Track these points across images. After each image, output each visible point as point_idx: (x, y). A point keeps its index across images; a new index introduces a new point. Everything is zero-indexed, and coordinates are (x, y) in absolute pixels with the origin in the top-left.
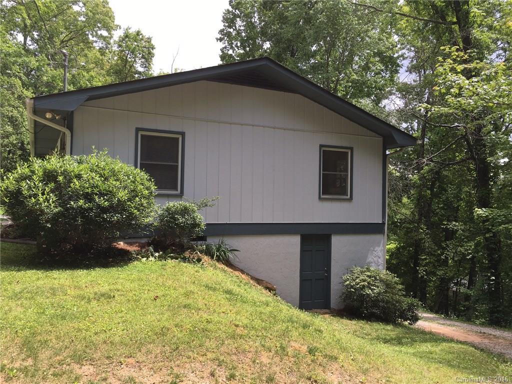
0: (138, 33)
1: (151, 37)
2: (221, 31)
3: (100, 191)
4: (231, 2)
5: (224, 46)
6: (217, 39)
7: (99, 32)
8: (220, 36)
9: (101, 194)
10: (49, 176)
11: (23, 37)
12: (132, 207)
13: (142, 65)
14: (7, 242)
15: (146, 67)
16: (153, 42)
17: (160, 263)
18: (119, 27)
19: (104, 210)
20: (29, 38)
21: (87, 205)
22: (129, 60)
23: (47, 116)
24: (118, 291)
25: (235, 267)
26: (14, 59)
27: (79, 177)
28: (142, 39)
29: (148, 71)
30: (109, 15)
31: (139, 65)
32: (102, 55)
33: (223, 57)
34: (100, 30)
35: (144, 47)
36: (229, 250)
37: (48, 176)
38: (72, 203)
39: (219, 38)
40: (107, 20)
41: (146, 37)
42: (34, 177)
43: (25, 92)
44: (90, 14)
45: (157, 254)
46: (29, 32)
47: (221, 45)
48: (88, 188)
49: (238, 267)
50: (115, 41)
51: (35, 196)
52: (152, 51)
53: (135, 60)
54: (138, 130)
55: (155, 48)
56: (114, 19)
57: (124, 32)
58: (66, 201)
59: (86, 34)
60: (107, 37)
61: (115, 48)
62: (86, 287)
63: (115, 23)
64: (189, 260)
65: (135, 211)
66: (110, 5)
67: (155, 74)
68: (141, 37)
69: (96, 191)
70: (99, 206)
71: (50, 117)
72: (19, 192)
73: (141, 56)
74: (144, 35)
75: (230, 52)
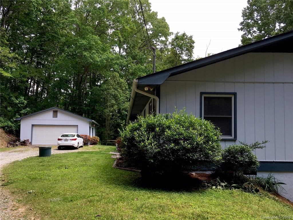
0: (184, 35)
1: (192, 35)
2: (242, 23)
3: (184, 138)
4: (249, 1)
5: (244, 33)
6: (239, 29)
7: (160, 39)
8: (241, 26)
9: (185, 140)
10: (151, 128)
11: (119, 49)
12: (207, 149)
13: (186, 55)
14: (122, 169)
15: (189, 56)
16: (193, 39)
17: (227, 191)
18: (172, 34)
19: (188, 151)
20: (122, 49)
21: (176, 147)
22: (178, 53)
23: (146, 90)
24: (208, 213)
25: (281, 197)
26: (115, 62)
27: (169, 127)
28: (186, 38)
29: (190, 58)
30: (166, 27)
31: (184, 55)
32: (161, 52)
33: (243, 41)
34: (160, 37)
35: (188, 43)
36: (277, 182)
37: (149, 128)
38: (166, 146)
39: (240, 28)
40: (165, 30)
41: (189, 36)
42: (142, 128)
43: (121, 80)
44: (156, 29)
45: (223, 184)
46: (122, 45)
47: (242, 33)
48: (175, 135)
49: (284, 197)
50: (170, 42)
51: (143, 141)
52: (192, 45)
53: (182, 52)
54: (202, 94)
55: (195, 42)
56: (169, 29)
57: (175, 36)
58: (162, 144)
59: (152, 41)
60: (165, 41)
61: (170, 47)
62: (183, 207)
63: (170, 32)
64: (249, 190)
65: (210, 152)
66: (166, 21)
67: (195, 59)
68: (185, 37)
69: (181, 137)
70: (184, 148)
71: (147, 89)
72: (133, 138)
73: (185, 49)
74: (187, 35)
75: (250, 36)
